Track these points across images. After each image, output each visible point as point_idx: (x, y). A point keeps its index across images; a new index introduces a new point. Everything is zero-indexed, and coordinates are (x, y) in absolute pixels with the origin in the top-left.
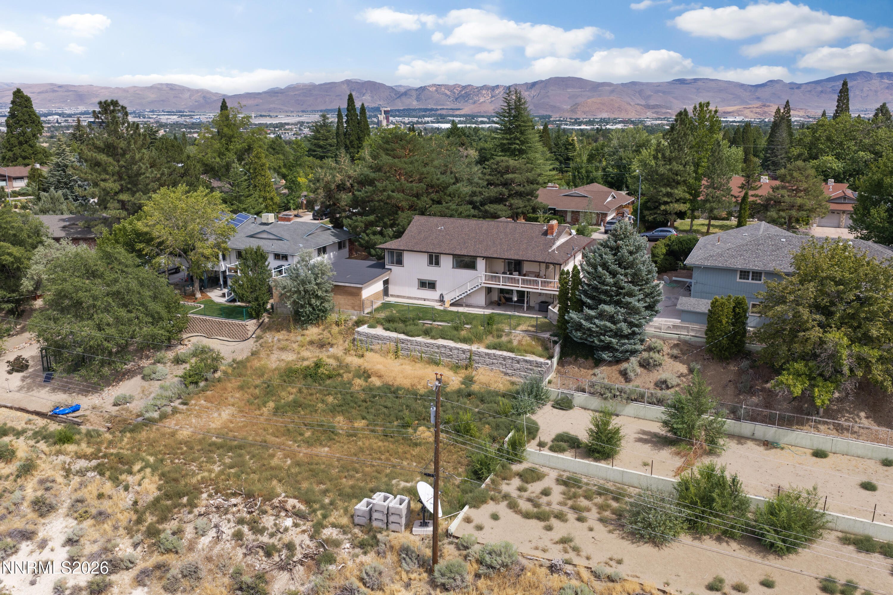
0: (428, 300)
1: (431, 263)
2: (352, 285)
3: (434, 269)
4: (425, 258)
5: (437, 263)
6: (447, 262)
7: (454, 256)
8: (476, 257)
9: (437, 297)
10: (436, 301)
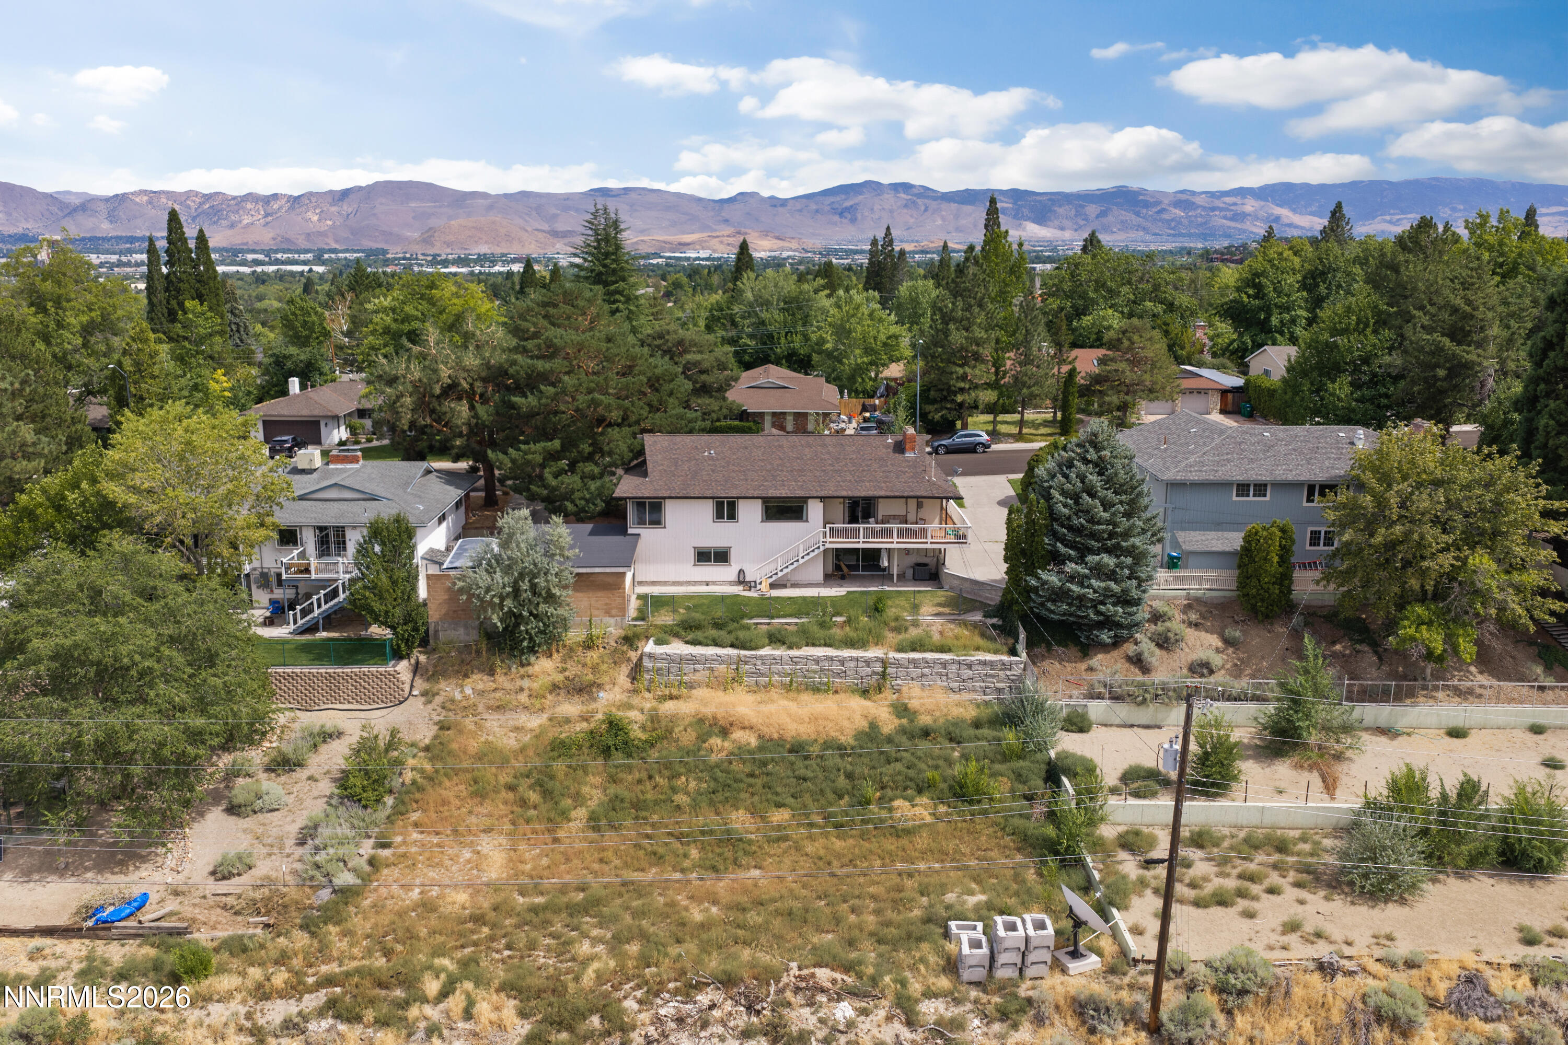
0: (714, 583)
1: (719, 515)
2: (608, 570)
3: (726, 527)
4: (708, 508)
5: (732, 516)
6: (750, 512)
7: (766, 500)
8: (805, 499)
9: (733, 576)
10: (731, 583)
